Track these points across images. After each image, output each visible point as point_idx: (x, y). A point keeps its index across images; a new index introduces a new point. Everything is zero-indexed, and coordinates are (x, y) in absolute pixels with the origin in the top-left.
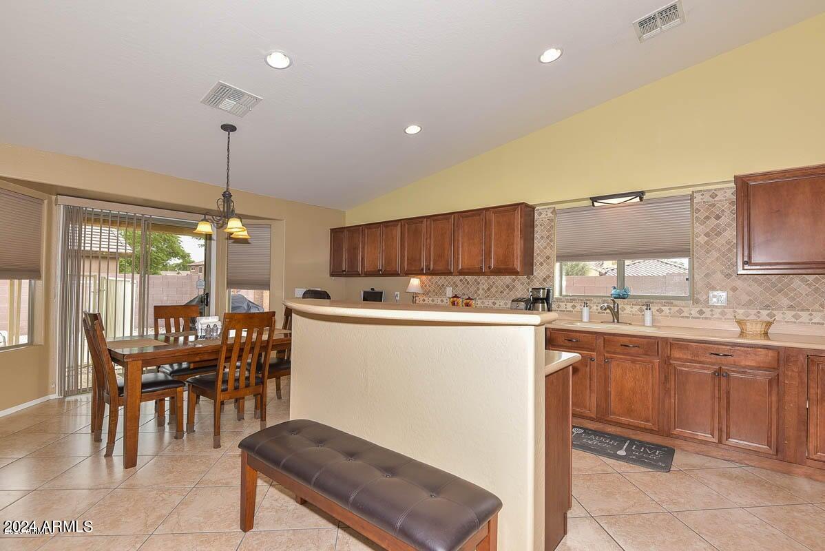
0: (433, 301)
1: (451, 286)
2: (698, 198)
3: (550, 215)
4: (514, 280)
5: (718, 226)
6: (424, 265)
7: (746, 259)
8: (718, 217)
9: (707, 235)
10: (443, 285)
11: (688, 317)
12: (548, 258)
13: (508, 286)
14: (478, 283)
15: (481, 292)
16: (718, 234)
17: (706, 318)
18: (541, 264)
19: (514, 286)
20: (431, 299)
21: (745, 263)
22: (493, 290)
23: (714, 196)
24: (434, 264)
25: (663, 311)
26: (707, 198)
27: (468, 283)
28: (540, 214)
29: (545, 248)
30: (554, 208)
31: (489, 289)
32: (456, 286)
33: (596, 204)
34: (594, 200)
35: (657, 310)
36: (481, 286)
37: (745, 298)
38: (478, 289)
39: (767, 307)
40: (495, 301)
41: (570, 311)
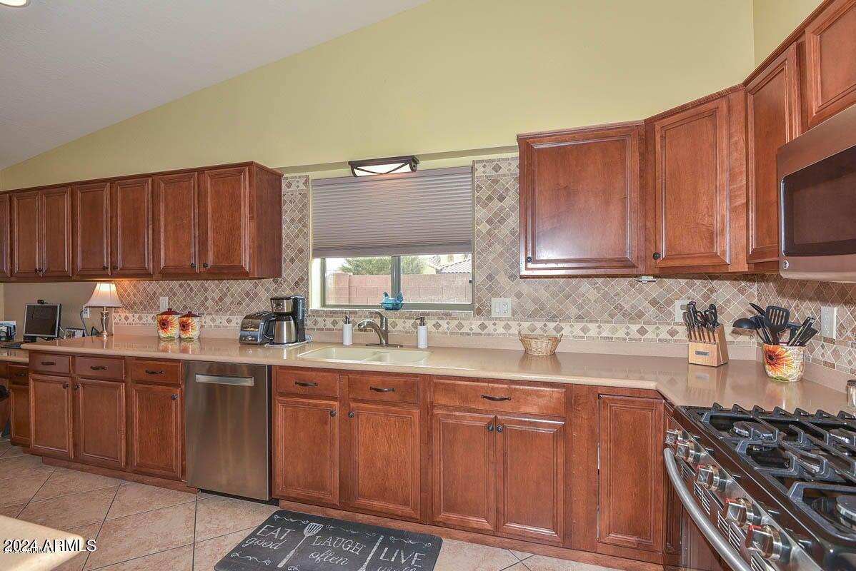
0: (140, 318)
1: (167, 295)
2: (480, 171)
3: (302, 187)
4: (256, 286)
5: (502, 209)
6: (106, 261)
7: (530, 255)
8: (501, 198)
9: (489, 221)
10: (155, 293)
11: (468, 334)
12: (301, 251)
13: (247, 294)
14: (206, 290)
15: (210, 303)
16: (502, 221)
17: (489, 334)
18: (292, 260)
19: (256, 295)
20: (137, 316)
21: (528, 260)
22: (228, 300)
23: (497, 169)
24: (123, 260)
25: (440, 326)
26: (489, 171)
27: (191, 290)
28: (289, 185)
29: (297, 236)
30: (307, 176)
31: (221, 299)
32: (175, 294)
33: (358, 172)
34: (354, 165)
35: (434, 325)
36: (209, 295)
37: (531, 307)
38: (206, 299)
39: (553, 318)
40: (231, 317)
41: (330, 330)
